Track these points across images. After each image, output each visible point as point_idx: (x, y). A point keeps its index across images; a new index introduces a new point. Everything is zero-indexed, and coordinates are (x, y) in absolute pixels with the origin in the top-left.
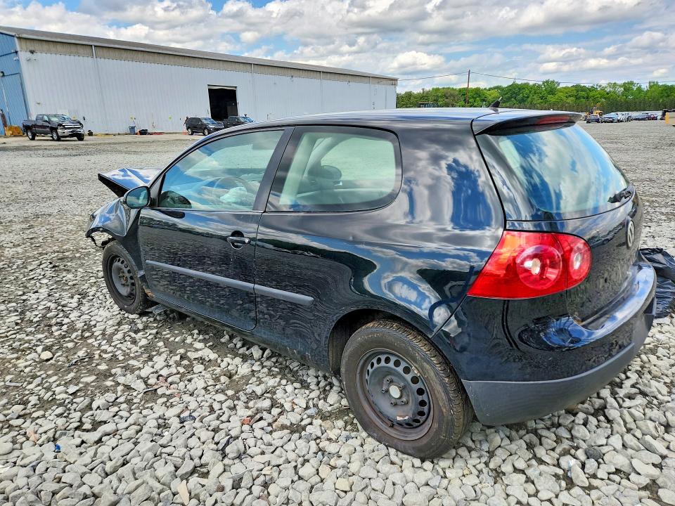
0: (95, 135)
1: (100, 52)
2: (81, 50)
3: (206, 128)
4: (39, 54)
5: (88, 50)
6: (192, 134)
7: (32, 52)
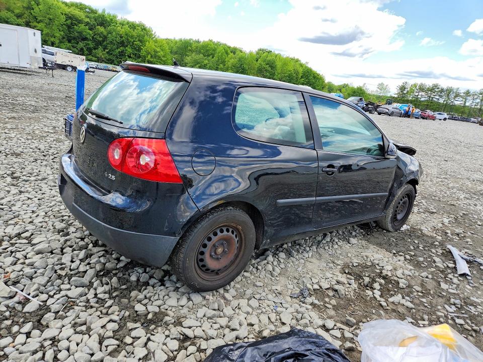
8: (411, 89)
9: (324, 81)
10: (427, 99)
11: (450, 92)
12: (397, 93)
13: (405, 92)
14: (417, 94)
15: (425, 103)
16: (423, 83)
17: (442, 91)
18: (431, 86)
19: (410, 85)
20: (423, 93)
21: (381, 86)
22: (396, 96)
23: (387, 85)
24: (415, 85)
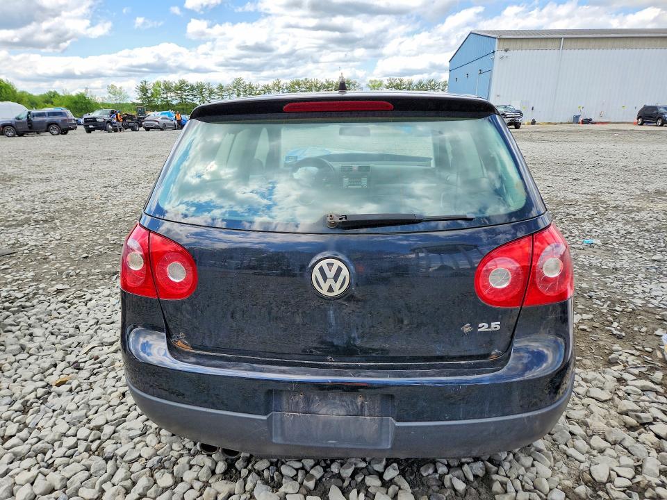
0: (538, 124)
1: (568, 43)
2: (550, 43)
3: (659, 118)
4: (512, 51)
5: (557, 43)
6: (642, 124)
7: (506, 50)
8: (155, 90)
9: (15, 91)
10: (179, 101)
11: (202, 89)
12: (139, 97)
13: (149, 95)
14: (165, 96)
15: (180, 107)
16: (167, 80)
17: (192, 88)
18: (179, 84)
19: (152, 84)
20: (172, 94)
21: (113, 90)
22: (140, 101)
23: (120, 88)
24: (158, 84)
